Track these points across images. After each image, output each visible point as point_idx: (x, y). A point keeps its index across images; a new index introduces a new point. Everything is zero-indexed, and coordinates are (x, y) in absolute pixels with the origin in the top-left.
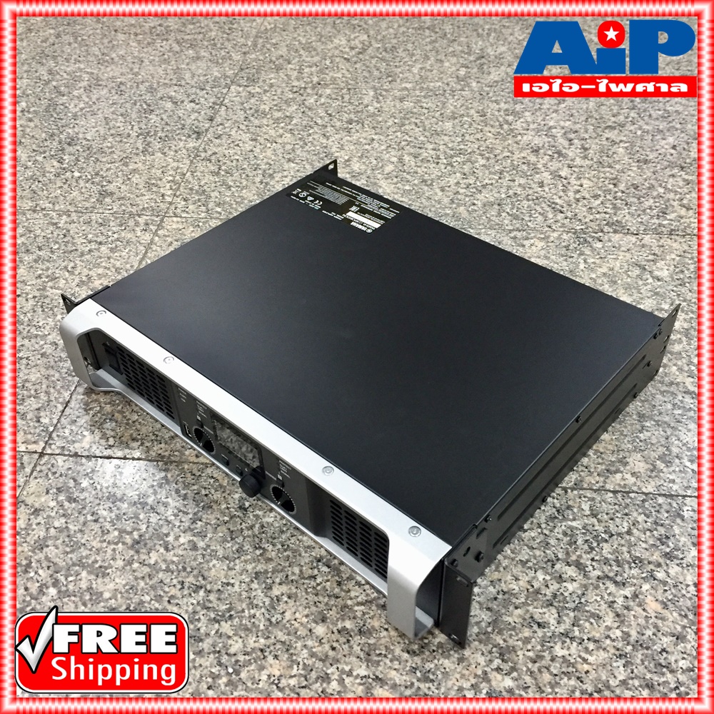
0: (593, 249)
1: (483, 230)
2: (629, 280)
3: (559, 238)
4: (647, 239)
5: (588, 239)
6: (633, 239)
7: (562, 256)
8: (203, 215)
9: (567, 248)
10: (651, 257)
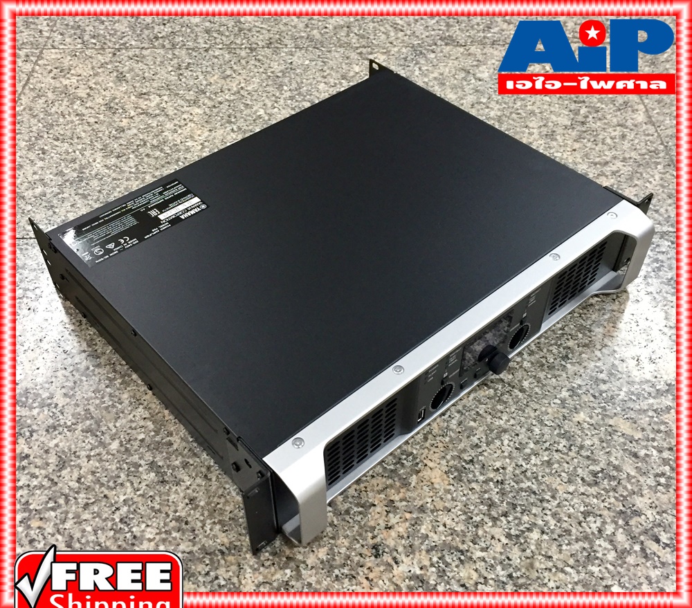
0: (427, 59)
1: (334, 48)
2: (455, 82)
3: (399, 51)
4: (473, 50)
5: (424, 51)
6: (462, 50)
7: (401, 65)
8: (79, 46)
9: (405, 59)
10: (475, 63)
